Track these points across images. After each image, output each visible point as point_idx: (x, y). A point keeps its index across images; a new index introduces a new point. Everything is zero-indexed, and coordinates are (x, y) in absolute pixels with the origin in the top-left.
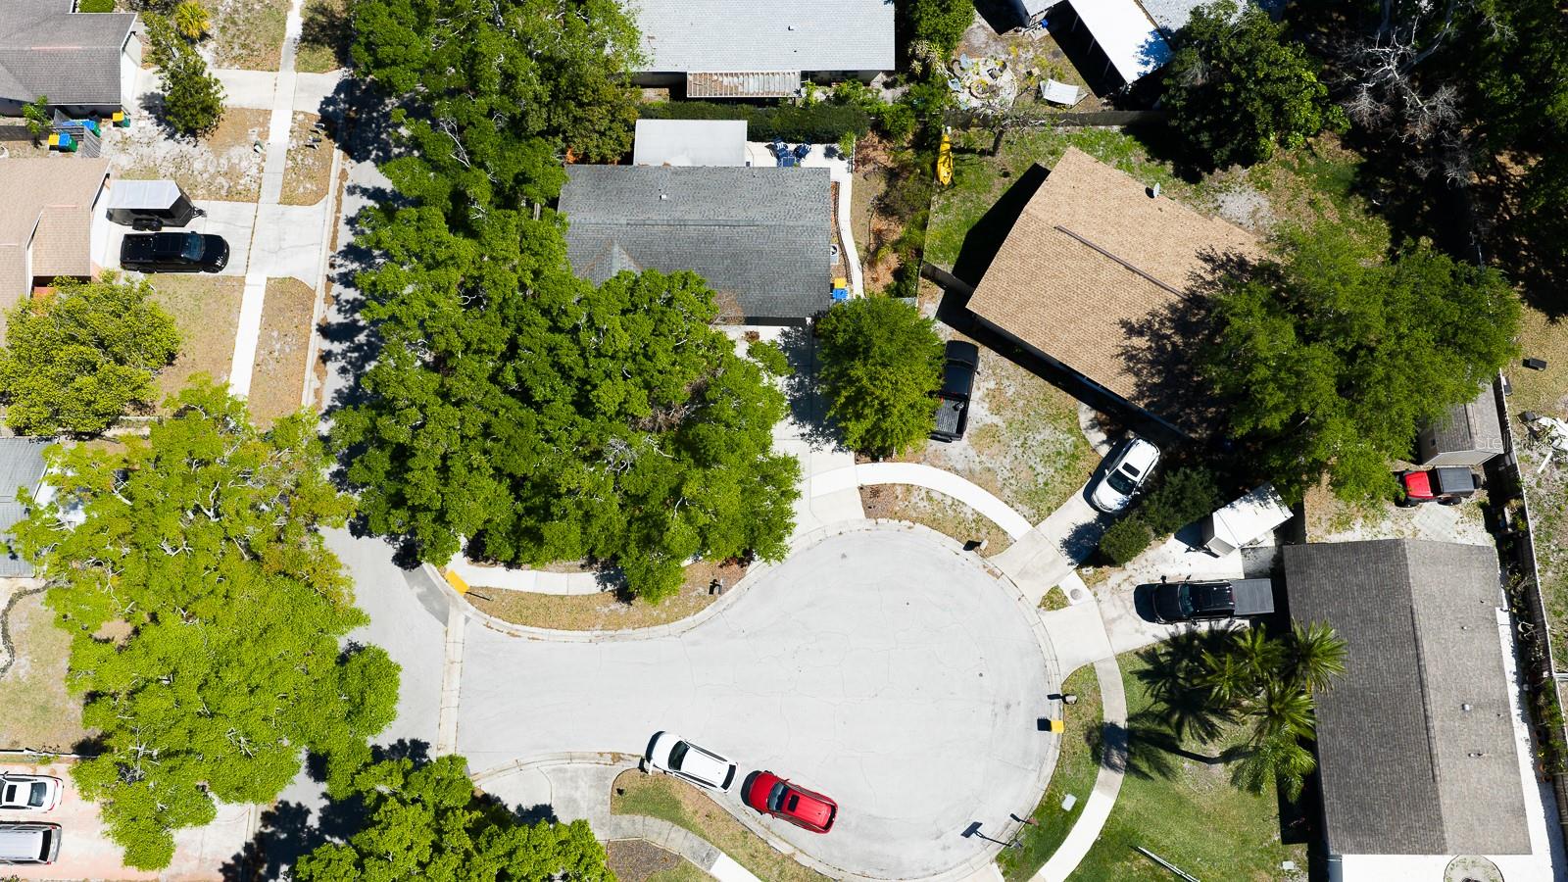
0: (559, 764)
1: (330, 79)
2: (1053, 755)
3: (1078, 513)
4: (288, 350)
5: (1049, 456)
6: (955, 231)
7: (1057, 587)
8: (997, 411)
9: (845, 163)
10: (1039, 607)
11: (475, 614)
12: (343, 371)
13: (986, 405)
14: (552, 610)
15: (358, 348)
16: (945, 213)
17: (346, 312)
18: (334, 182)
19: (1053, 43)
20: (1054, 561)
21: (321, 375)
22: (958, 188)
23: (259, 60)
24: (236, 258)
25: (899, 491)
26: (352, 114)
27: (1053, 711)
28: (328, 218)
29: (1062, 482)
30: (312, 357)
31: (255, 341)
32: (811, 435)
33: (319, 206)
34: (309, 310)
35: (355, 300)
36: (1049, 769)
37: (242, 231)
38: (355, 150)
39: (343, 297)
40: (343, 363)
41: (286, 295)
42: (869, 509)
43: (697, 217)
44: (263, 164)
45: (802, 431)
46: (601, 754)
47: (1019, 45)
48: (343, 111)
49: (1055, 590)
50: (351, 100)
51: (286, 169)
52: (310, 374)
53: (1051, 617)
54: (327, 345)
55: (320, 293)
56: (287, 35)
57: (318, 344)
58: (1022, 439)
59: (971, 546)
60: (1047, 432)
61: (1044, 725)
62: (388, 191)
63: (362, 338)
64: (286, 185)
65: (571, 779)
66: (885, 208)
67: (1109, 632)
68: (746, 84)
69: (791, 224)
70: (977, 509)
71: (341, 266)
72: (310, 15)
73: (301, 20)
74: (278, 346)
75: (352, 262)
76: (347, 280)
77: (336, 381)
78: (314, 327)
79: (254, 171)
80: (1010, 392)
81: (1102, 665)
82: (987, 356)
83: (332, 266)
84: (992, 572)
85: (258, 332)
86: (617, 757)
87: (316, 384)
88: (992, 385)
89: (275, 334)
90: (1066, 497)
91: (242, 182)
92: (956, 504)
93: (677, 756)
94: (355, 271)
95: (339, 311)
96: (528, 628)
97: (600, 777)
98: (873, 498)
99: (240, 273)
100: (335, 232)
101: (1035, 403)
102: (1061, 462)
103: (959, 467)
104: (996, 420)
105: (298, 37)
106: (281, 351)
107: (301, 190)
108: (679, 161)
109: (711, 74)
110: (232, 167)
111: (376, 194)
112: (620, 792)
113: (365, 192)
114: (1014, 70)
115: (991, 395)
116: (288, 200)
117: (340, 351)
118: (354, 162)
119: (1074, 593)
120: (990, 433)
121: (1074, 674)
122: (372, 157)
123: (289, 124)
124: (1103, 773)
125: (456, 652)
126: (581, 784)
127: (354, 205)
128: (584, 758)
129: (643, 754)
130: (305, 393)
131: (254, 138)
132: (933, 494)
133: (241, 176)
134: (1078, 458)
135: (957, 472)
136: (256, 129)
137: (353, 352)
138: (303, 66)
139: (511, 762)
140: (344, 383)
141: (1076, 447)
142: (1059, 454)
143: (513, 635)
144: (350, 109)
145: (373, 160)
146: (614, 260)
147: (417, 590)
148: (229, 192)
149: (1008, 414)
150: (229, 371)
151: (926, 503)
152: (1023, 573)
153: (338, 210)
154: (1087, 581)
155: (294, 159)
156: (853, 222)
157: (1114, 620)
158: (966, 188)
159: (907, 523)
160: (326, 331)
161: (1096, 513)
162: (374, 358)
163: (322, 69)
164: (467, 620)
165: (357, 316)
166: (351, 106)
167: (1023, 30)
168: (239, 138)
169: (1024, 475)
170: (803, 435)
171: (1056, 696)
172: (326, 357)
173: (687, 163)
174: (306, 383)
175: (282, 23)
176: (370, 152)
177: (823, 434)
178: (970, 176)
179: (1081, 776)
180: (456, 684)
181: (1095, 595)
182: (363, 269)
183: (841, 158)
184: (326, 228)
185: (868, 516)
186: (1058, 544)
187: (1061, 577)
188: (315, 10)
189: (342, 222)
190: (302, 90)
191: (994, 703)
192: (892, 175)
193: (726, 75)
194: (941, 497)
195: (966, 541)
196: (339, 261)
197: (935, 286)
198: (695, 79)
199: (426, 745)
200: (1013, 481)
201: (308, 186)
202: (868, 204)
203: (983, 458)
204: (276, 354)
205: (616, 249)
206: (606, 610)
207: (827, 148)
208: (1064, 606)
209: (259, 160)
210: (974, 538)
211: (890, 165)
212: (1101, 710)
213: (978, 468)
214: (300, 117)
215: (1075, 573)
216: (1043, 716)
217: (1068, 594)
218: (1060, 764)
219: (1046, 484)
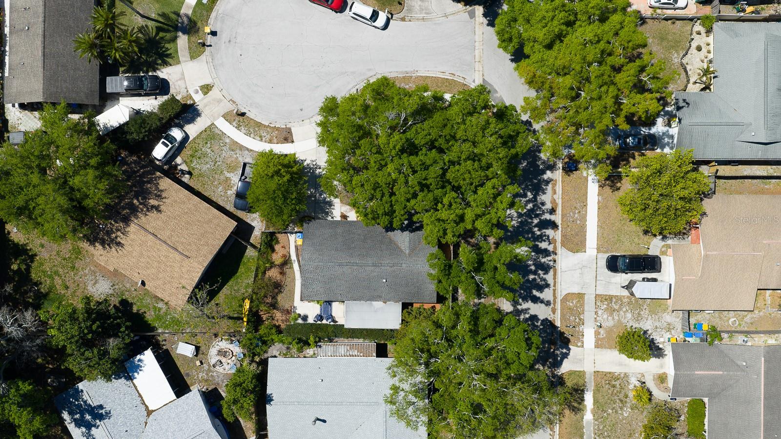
0: (429, 16)
1: (566, 367)
2: (211, 21)
3: (193, 130)
4: (571, 213)
5: (204, 157)
6: (243, 273)
7: (204, 95)
8: (227, 179)
9: (298, 312)
10: (213, 86)
11: (470, 84)
12: (543, 204)
13: (232, 182)
14: (434, 85)
15: (537, 216)
16: (248, 283)
17: (545, 236)
18: (558, 306)
19: (189, 382)
20: (205, 106)
21: (554, 201)
22: (241, 298)
23: (605, 378)
24: (603, 263)
25: (275, 141)
26: (553, 347)
27: (210, 39)
28: (559, 286)
29: (199, 144)
30: (559, 211)
31: (588, 218)
32: (316, 168)
33: (564, 293)
34: (564, 236)
35: (541, 242)
36: (213, 15)
37: (601, 279)
38: (549, 324)
39: (547, 243)
40: (543, 208)
41: (576, 244)
42: (289, 131)
43: (367, 268)
44: (596, 316)
45: (321, 170)
46: (410, 21)
47: (206, 381)
48: (558, 349)
49: (205, 93)
50: (555, 356)
51: (584, 313)
52: (559, 202)
53: (208, 81)
54: (553, 218)
55: (559, 245)
56: (592, 392)
57: (557, 218)
58: (216, 165)
59: (243, 114)
60: (204, 169)
61: (214, 33)
62: (530, 302)
63: (536, 221)
64: (582, 305)
65: (423, 10)
66: (278, 287)
67: (183, 74)
68: (346, 351)
69: (320, 264)
70: (239, 131)
71: (550, 261)
72: (581, 406)
73: (585, 403)
74: (576, 216)
75: (545, 262)
76: (546, 253)
77: (546, 198)
78: (560, 228)
79: (600, 312)
80: (221, 188)
81: (187, 59)
82: (230, 207)
83: (555, 261)
84: (234, 102)
85: (587, 223)
86: (403, 19)
87: (555, 196)
88: (229, 192)
89: (578, 222)
90: (198, 137)
91: (605, 306)
92: (248, 134)
93: (375, 16)
94: (542, 258)
95: (548, 236)
96: (446, 77)
97: (410, 10)
98: (287, 137)
99: (600, 255)
100: (555, 278)
101: (209, 183)
102: (198, 154)
103: (247, 152)
104: (228, 175)
105: (586, 392)
106: (574, 213)
107: (574, 302)
108: (378, 304)
109: (364, 356)
110: (611, 314)
111: (536, 300)
112: (400, 4)
113: (542, 302)
114: (209, 365)
115: (230, 187)
116: (581, 296)
117: (546, 214)
118: (549, 319)
119: (197, 92)
120: (231, 169)
121: (199, 56)
122: (540, 322)
123: (585, 339)
124: (190, 12)
125: (478, 66)
126: (418, 8)
127: (546, 295)
128: (418, 19)
129: (391, 21)
130: (561, 192)
131: (602, 331)
132: (259, 139)
133: (606, 310)
134: (191, 155)
135: (247, 149)
136: (601, 336)
137: (540, 214)
138: (581, 374)
139: (450, 18)
140: (542, 198)
141: (191, 161)
142: (199, 158)
143: (453, 74)
144: (554, 350)
145: (539, 319)
146: (408, 245)
147: (498, 95)
148: (611, 300)
149: (222, 177)
150: (599, 202)
151: (263, 134)
152: (219, 101)
153: (554, 290)
154: (191, 98)
155: (580, 319)
156: (294, 279)
157: (180, 80)
158: (236, 297)
159: (272, 125)
160: (553, 225)
161: (184, 129)
162: (528, 210)
163: (571, 373)
164: (474, 81)
165: (538, 233)
166: (554, 352)
167: (203, 390)
168: (609, 331)
169: (217, 148)
170: (320, 168)
171: (208, 46)
172: (552, 211)
173: (375, 303)
174: (560, 197)
175: (596, 401)
176: (542, 324)
177: (310, 169)
178: (235, 305)
179: (200, 11)
180: (477, 52)
181: (187, 91)
182: (539, 258)
183: (299, 315)
184: (559, 281)
185: (290, 129)
186: (203, 115)
187: (202, 100)
188: (579, 410)
189: (552, 285)
190: (580, 360)
191: (236, 42)
192: (274, 306)
193: (356, 356)
194: (255, 137)
195: (245, 117)
196: (551, 263)
197: (254, 244)
198: (372, 354)
199: (488, 25)
200: (222, 145)
201: (571, 304)
202: (287, 289)
203: (235, 156)
204: (577, 212)
205: (407, 252)
206: (410, 85)
207: (306, 320)
208: (201, 86)
209: (598, 318)
210: (241, 118)
211: (275, 311)
212: (188, 39)
213: (238, 151)
214: (579, 344)
215: (196, 101)
216: (215, 37)
217: (200, 92)
218: (208, 17)
219: (206, 143)
